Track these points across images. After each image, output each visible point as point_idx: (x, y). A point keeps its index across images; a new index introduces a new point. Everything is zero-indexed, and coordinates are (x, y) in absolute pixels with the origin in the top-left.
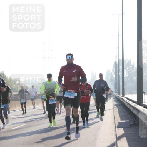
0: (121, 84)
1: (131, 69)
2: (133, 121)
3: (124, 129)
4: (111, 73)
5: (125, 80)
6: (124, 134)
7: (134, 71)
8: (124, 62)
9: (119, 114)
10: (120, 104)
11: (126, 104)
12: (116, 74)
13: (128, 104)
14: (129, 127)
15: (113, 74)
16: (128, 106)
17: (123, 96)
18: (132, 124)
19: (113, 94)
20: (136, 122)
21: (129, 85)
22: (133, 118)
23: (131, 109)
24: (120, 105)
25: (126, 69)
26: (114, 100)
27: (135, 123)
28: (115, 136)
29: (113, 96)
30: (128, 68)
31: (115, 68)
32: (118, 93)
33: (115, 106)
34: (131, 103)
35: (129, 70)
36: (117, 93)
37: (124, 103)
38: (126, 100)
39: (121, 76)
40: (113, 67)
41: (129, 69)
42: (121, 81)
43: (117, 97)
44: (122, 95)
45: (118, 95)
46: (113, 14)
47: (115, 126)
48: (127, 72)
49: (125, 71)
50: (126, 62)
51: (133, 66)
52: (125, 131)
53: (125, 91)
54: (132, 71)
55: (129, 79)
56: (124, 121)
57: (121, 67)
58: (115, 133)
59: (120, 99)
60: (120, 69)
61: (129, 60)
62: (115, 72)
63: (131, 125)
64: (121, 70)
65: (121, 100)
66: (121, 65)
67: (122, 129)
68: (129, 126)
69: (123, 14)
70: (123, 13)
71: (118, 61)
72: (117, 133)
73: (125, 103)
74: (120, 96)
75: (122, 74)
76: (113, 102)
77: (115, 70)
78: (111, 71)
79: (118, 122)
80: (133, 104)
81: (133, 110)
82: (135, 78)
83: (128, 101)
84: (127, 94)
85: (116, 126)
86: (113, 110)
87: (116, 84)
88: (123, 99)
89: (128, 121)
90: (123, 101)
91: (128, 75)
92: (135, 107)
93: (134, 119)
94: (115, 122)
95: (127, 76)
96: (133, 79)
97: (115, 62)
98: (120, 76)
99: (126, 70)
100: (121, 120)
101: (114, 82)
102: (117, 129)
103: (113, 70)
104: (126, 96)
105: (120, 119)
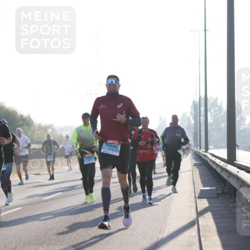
0: (203, 134)
1: (218, 112)
2: (222, 188)
3: (208, 200)
4: (189, 118)
5: (209, 128)
6: (208, 207)
7: (222, 114)
8: (208, 101)
9: (201, 177)
10: (202, 163)
11: (211, 163)
12: (195, 118)
13: (214, 162)
14: (215, 198)
15: (191, 118)
16: (214, 166)
17: (206, 151)
18: (220, 192)
19: (191, 149)
20: (225, 189)
21: (215, 134)
22: (221, 183)
23: (219, 170)
24: (201, 165)
25: (211, 111)
26: (193, 158)
27: (224, 191)
28: (195, 210)
29: (191, 152)
30: (213, 110)
31: (194, 111)
32: (199, 148)
33: (194, 166)
34: (218, 161)
35: (215, 113)
36: (197, 147)
37: (207, 162)
38: (210, 157)
39: (203, 122)
40: (192, 108)
41: (215, 111)
42: (203, 129)
43: (198, 153)
44: (204, 150)
45: (198, 150)
46: (191, 31)
47: (195, 196)
48: (212, 116)
49: (209, 114)
50: (210, 101)
51: (220, 107)
52: (209, 204)
53: (209, 144)
54: (219, 115)
55: (214, 126)
56: (208, 188)
57: (203, 109)
58: (195, 205)
59: (201, 155)
60: (201, 111)
61: (215, 98)
62: (193, 115)
63: (218, 194)
64: (203, 113)
65: (204, 157)
66: (203, 106)
67: (206, 200)
68: (216, 196)
69: (205, 30)
70: (207, 29)
71: (198, 100)
72: (198, 206)
73: (209, 161)
74: (202, 151)
75: (204, 118)
76: (191, 160)
77: (193, 112)
78: (188, 115)
79: (199, 190)
80: (222, 164)
81: (221, 171)
82: (224, 125)
83: (213, 159)
84: (211, 149)
85: (197, 195)
86: (191, 172)
87: (195, 134)
88: (206, 156)
89: (214, 188)
90: (207, 159)
91: (214, 120)
92: (225, 167)
93: (223, 185)
94: (194, 190)
95: (212, 121)
96: (221, 126)
97: (194, 102)
98: (201, 122)
99: (211, 113)
100: (204, 187)
101: (193, 131)
102: (198, 200)
103: (191, 113)
104: (210, 151)
105: (201, 185)
